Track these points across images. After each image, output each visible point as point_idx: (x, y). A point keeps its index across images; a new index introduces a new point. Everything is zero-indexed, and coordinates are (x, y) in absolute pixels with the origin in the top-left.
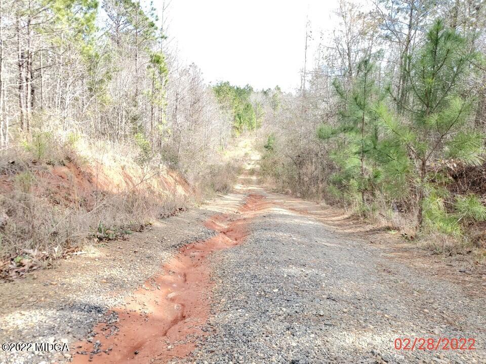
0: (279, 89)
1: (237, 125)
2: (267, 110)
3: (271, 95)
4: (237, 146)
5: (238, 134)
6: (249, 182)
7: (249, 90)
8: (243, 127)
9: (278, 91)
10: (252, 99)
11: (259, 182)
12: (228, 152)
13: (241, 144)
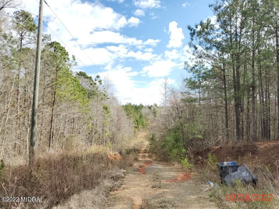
0: (156, 105)
1: (136, 126)
2: (151, 117)
3: (152, 109)
4: (137, 137)
5: (137, 130)
6: (144, 156)
7: (141, 106)
8: (139, 127)
9: (156, 107)
10: (143, 111)
11: (149, 157)
12: (133, 141)
13: (139, 136)
